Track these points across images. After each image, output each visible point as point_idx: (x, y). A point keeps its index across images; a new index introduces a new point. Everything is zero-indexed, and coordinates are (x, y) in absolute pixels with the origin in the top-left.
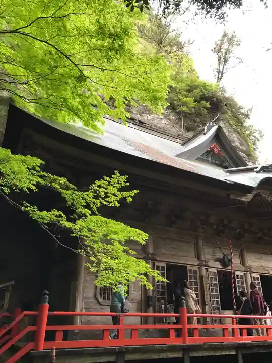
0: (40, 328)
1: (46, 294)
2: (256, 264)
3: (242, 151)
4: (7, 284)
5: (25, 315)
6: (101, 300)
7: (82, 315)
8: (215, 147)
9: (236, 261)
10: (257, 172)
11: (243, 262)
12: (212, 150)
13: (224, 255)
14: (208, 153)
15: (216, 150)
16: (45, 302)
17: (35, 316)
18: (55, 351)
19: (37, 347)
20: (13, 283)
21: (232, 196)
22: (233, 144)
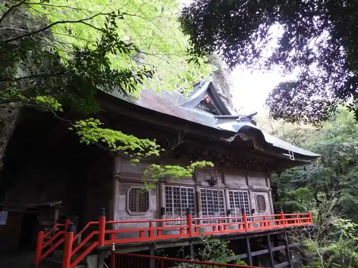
0: (101, 232)
1: (103, 210)
2: (232, 182)
3: (224, 98)
4: (57, 203)
5: (92, 224)
6: (130, 212)
7: (117, 223)
8: (207, 97)
9: (220, 181)
10: (238, 121)
11: (223, 182)
12: (205, 100)
13: (212, 177)
14: (202, 102)
15: (208, 100)
16: (102, 215)
17: (97, 225)
18: (114, 246)
19: (100, 244)
20: (61, 202)
21: (221, 139)
22: (218, 92)
